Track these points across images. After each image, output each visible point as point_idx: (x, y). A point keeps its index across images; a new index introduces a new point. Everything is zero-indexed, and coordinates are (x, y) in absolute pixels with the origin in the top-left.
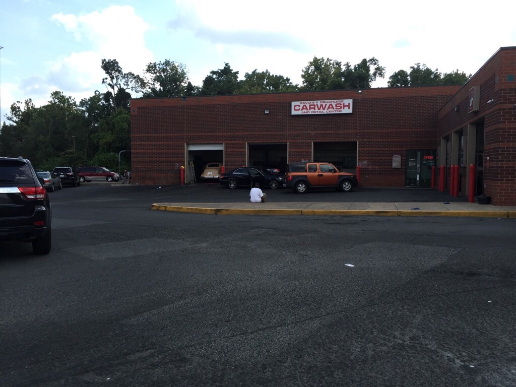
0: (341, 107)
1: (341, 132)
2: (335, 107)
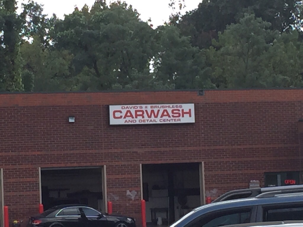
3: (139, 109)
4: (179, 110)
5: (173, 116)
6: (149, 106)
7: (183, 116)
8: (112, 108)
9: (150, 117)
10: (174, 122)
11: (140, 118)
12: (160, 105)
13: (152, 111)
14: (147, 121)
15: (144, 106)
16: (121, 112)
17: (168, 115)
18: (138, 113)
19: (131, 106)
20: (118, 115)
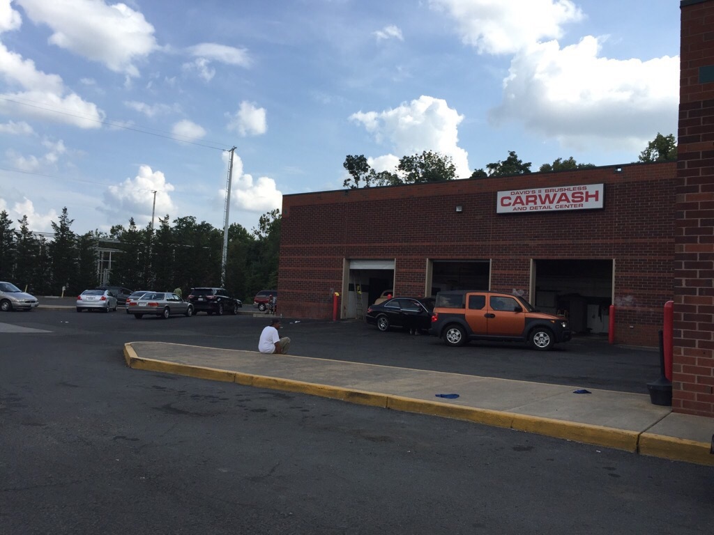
0: (582, 198)
1: (584, 242)
2: (570, 198)
3: (531, 194)
4: (582, 193)
5: (573, 201)
6: (543, 190)
7: (587, 200)
8: (500, 195)
9: (543, 203)
10: (573, 208)
11: (531, 204)
12: (557, 188)
13: (547, 196)
14: (540, 207)
15: (537, 190)
16: (510, 198)
17: (567, 200)
18: (530, 199)
19: (521, 191)
20: (506, 202)
